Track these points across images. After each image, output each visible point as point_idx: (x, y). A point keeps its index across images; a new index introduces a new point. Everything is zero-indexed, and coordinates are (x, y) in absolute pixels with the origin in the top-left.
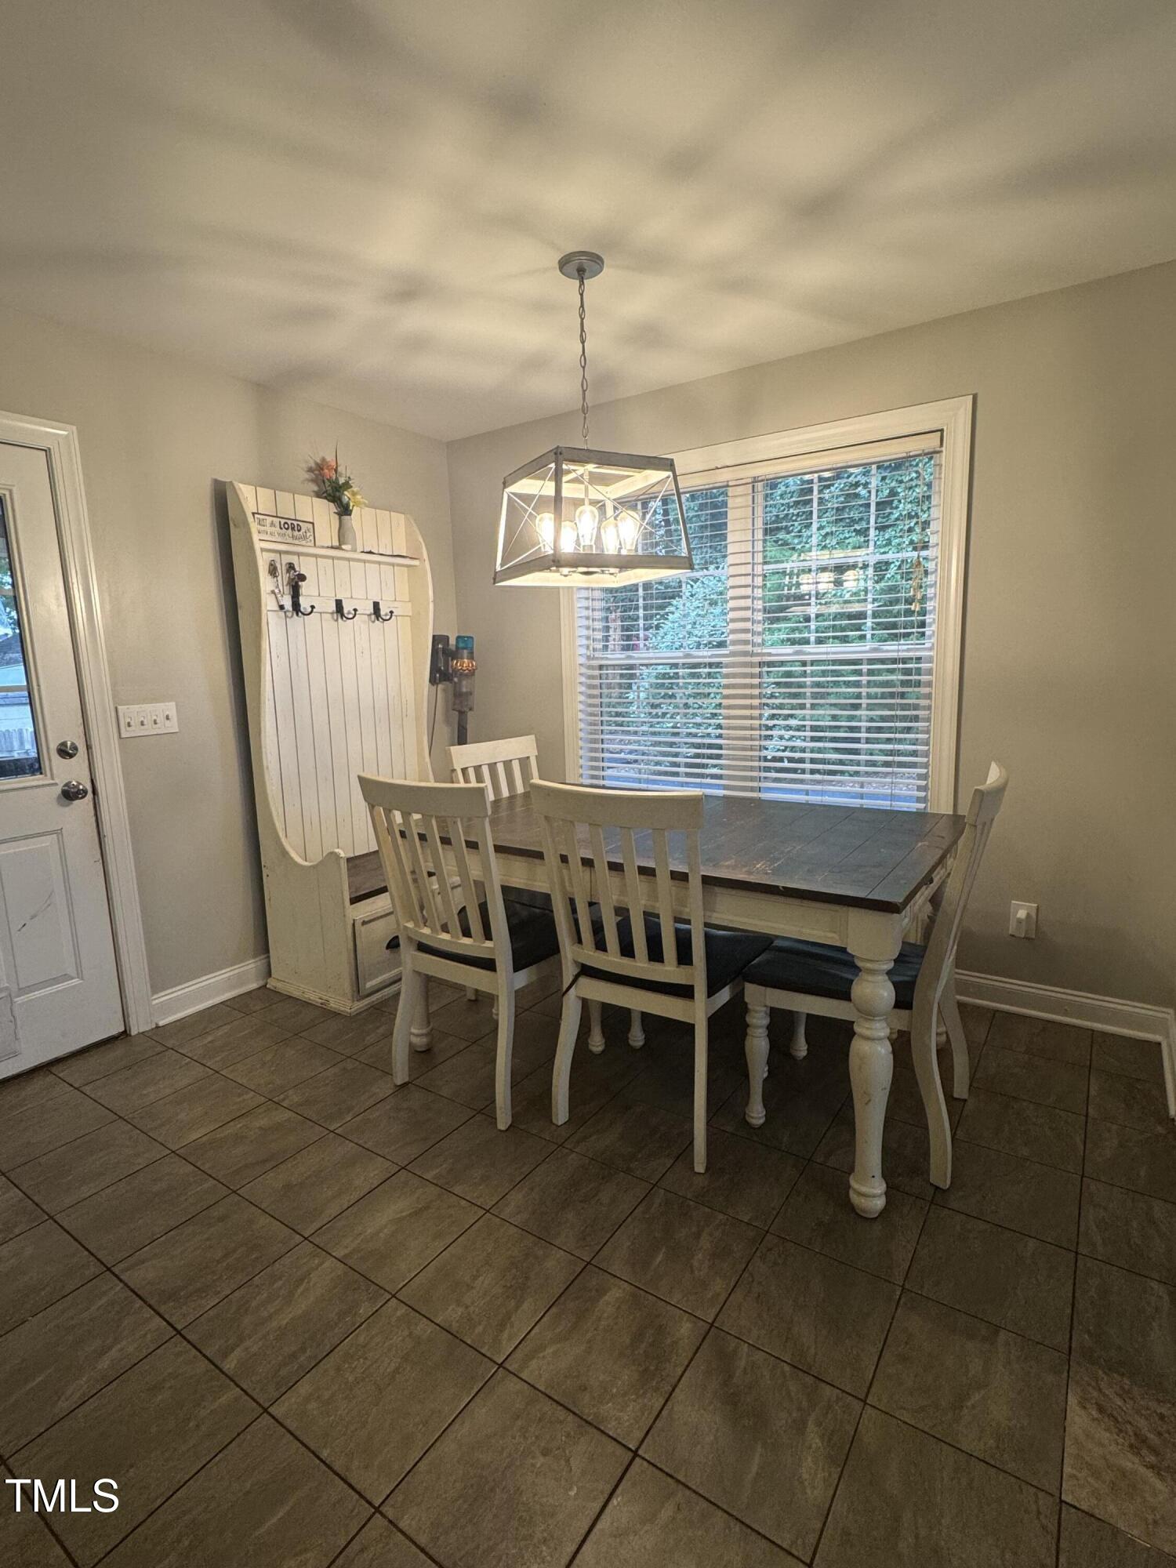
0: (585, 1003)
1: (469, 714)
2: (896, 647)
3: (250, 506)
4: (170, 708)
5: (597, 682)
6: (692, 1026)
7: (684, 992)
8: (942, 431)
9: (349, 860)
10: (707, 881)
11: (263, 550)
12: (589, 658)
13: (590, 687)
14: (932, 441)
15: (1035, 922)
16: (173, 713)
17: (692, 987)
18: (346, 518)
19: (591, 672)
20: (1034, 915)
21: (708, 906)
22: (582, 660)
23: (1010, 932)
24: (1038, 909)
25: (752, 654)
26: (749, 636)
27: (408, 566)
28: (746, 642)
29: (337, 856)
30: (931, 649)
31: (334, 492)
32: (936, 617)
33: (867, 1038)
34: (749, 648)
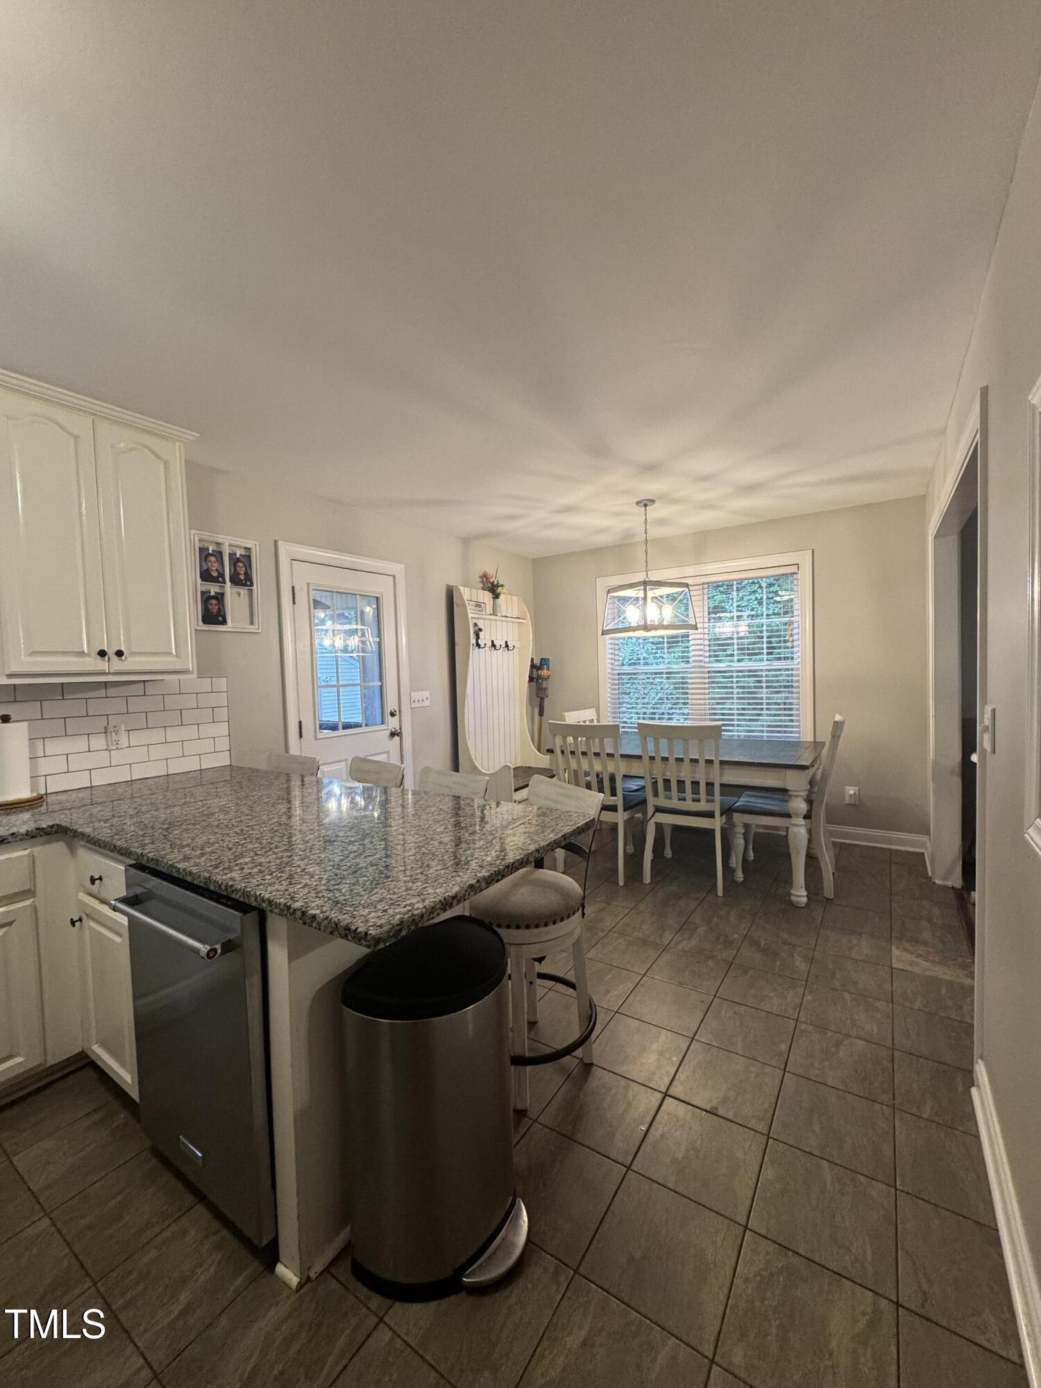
0: (659, 827)
1: (546, 699)
2: (780, 664)
3: (466, 597)
4: (427, 694)
5: (617, 682)
6: (714, 830)
7: (710, 815)
8: (798, 564)
9: (514, 769)
10: (722, 762)
11: (472, 618)
12: (612, 669)
13: (613, 684)
14: (794, 569)
15: (858, 795)
16: (428, 696)
17: (713, 812)
18: (497, 600)
19: (613, 677)
20: (857, 793)
21: (721, 775)
22: (609, 671)
23: (847, 802)
24: (859, 790)
25: (704, 667)
26: (702, 658)
27: (518, 623)
28: (701, 661)
29: (509, 767)
30: (798, 664)
31: (493, 590)
32: (800, 649)
33: (796, 825)
34: (702, 664)
